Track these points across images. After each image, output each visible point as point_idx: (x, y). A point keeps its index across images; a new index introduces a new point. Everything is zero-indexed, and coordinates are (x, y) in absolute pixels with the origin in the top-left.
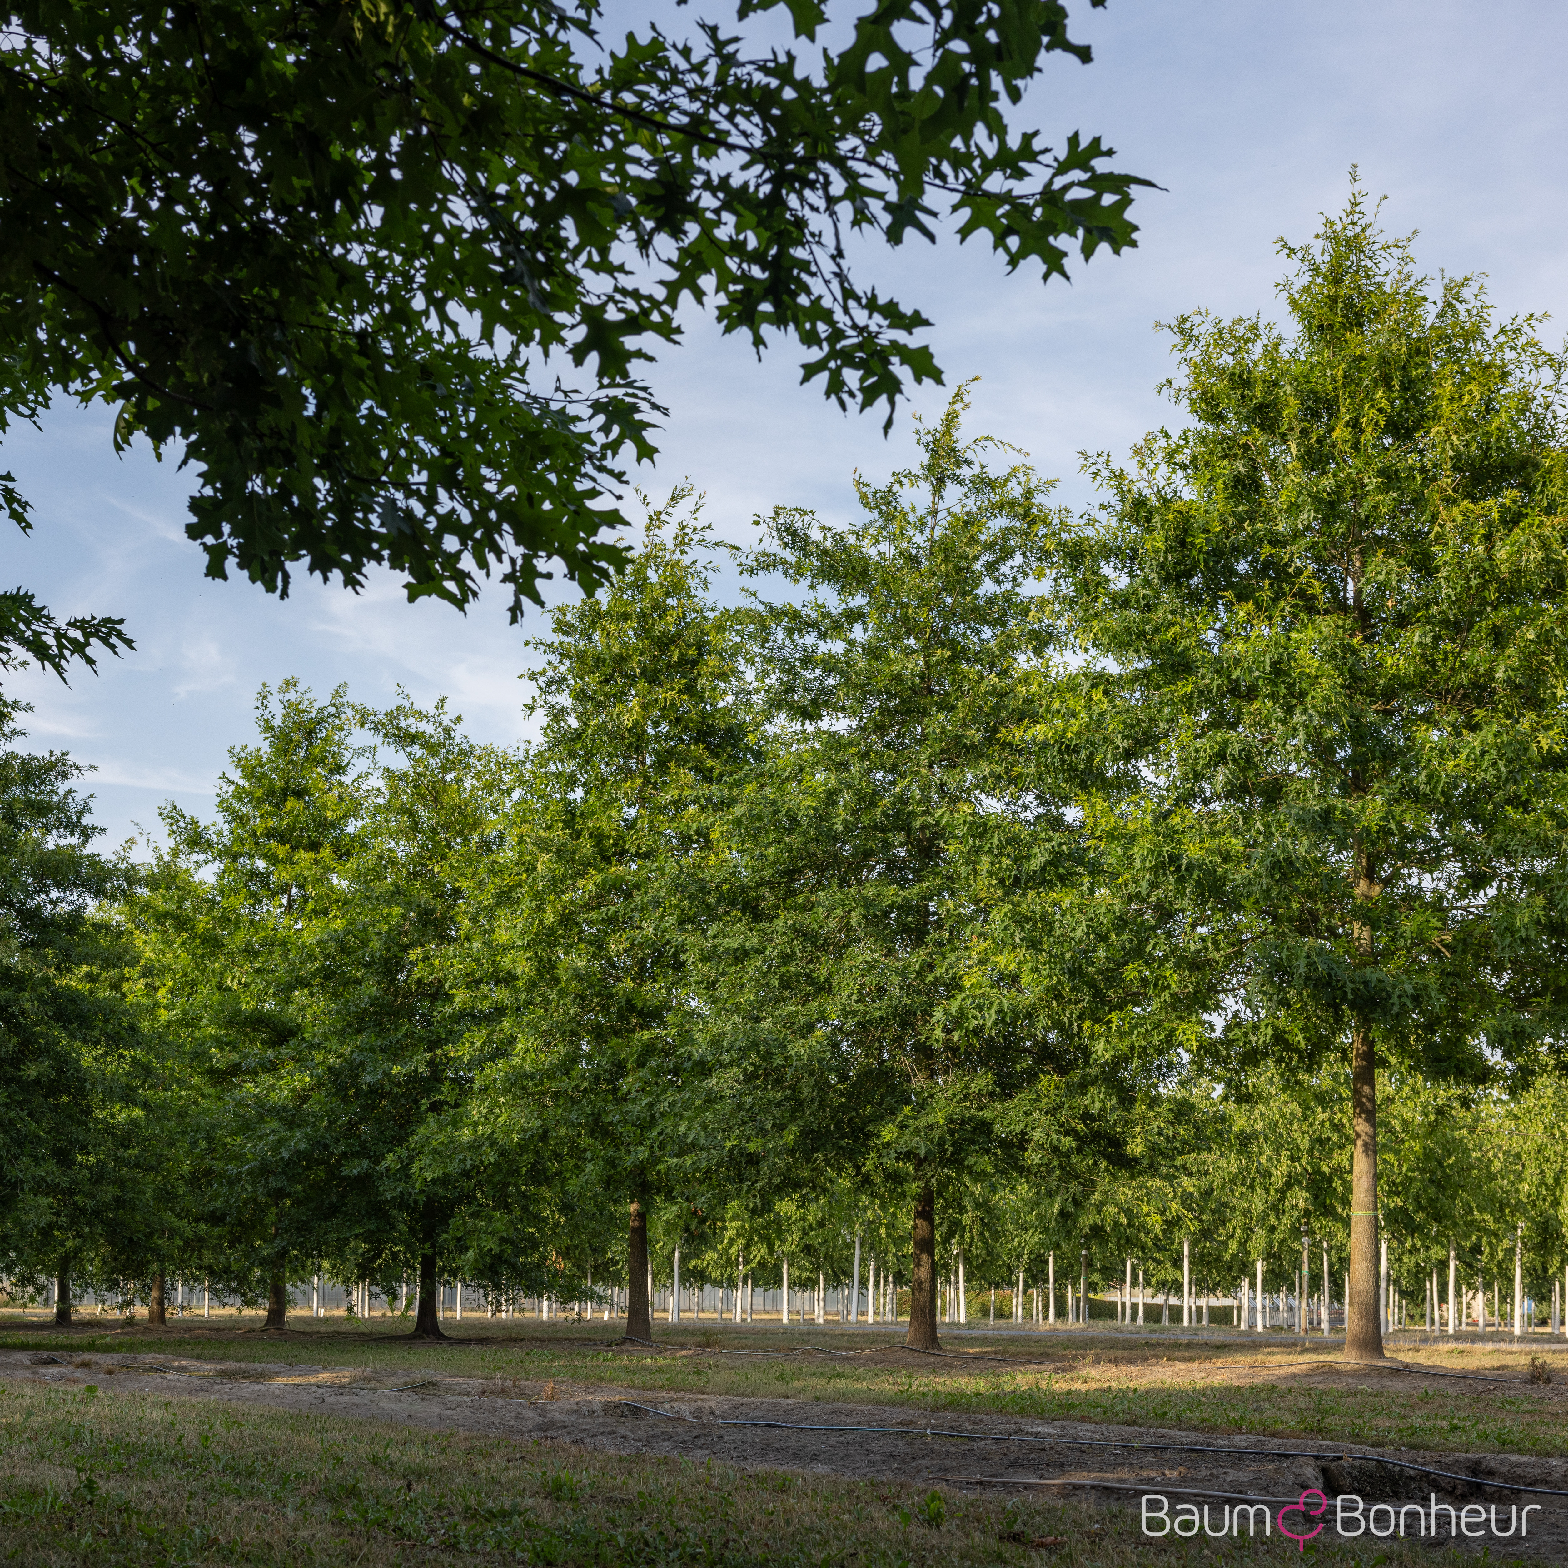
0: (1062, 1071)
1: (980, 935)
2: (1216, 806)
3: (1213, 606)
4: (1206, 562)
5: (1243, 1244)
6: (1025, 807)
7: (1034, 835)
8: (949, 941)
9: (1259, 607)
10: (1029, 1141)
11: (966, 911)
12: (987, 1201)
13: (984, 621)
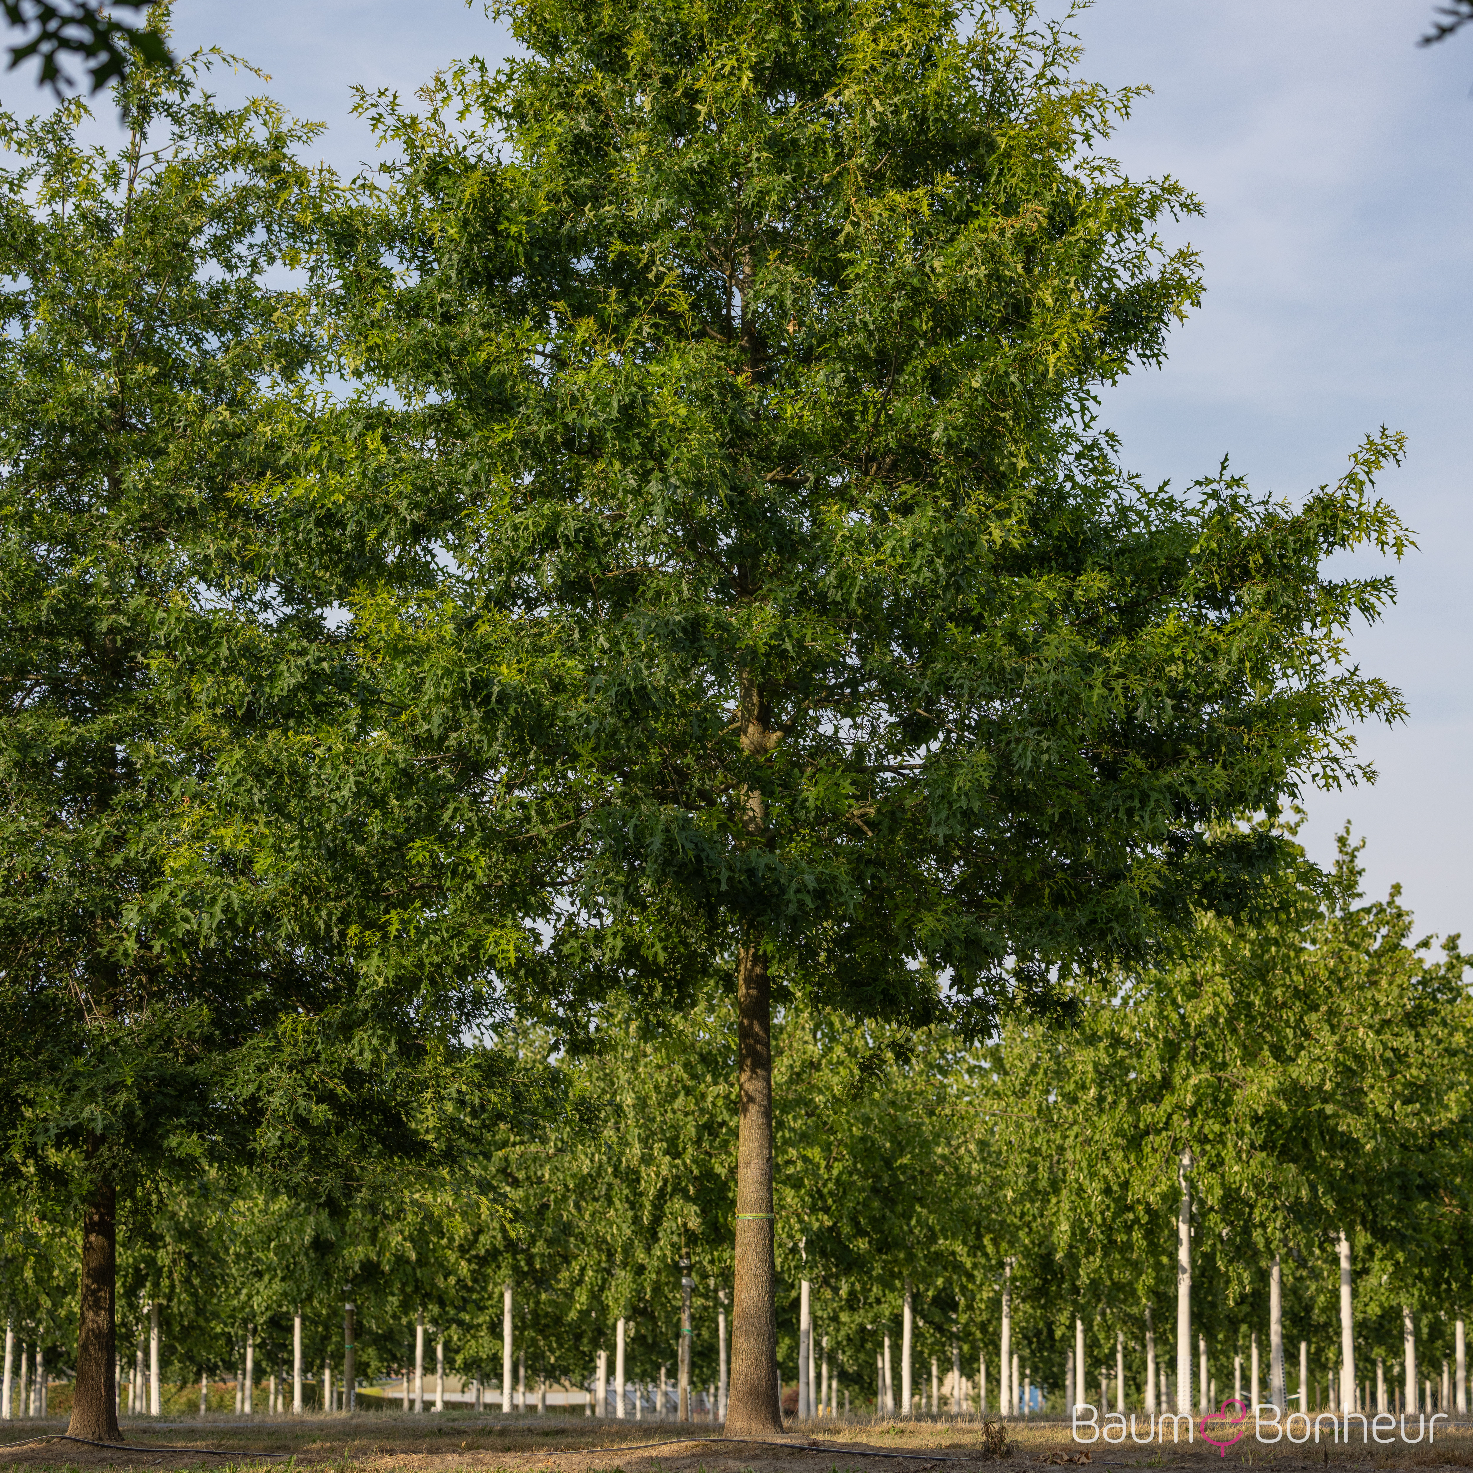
0: (316, 1005)
1: (195, 796)
2: (543, 612)
3: (540, 322)
4: (528, 258)
5: (595, 1296)
6: (265, 605)
7: (280, 647)
8: (147, 804)
9: (603, 327)
10: (262, 1112)
11: (174, 760)
12: (197, 1226)
13: (209, 324)
